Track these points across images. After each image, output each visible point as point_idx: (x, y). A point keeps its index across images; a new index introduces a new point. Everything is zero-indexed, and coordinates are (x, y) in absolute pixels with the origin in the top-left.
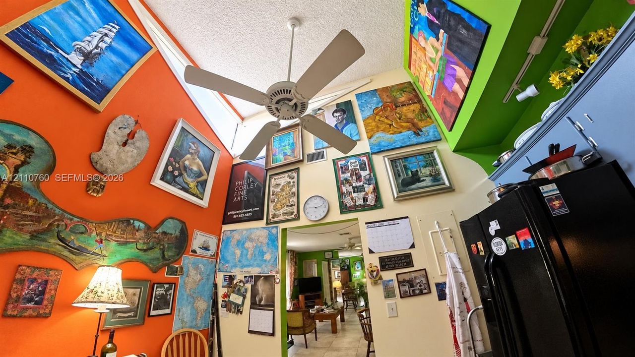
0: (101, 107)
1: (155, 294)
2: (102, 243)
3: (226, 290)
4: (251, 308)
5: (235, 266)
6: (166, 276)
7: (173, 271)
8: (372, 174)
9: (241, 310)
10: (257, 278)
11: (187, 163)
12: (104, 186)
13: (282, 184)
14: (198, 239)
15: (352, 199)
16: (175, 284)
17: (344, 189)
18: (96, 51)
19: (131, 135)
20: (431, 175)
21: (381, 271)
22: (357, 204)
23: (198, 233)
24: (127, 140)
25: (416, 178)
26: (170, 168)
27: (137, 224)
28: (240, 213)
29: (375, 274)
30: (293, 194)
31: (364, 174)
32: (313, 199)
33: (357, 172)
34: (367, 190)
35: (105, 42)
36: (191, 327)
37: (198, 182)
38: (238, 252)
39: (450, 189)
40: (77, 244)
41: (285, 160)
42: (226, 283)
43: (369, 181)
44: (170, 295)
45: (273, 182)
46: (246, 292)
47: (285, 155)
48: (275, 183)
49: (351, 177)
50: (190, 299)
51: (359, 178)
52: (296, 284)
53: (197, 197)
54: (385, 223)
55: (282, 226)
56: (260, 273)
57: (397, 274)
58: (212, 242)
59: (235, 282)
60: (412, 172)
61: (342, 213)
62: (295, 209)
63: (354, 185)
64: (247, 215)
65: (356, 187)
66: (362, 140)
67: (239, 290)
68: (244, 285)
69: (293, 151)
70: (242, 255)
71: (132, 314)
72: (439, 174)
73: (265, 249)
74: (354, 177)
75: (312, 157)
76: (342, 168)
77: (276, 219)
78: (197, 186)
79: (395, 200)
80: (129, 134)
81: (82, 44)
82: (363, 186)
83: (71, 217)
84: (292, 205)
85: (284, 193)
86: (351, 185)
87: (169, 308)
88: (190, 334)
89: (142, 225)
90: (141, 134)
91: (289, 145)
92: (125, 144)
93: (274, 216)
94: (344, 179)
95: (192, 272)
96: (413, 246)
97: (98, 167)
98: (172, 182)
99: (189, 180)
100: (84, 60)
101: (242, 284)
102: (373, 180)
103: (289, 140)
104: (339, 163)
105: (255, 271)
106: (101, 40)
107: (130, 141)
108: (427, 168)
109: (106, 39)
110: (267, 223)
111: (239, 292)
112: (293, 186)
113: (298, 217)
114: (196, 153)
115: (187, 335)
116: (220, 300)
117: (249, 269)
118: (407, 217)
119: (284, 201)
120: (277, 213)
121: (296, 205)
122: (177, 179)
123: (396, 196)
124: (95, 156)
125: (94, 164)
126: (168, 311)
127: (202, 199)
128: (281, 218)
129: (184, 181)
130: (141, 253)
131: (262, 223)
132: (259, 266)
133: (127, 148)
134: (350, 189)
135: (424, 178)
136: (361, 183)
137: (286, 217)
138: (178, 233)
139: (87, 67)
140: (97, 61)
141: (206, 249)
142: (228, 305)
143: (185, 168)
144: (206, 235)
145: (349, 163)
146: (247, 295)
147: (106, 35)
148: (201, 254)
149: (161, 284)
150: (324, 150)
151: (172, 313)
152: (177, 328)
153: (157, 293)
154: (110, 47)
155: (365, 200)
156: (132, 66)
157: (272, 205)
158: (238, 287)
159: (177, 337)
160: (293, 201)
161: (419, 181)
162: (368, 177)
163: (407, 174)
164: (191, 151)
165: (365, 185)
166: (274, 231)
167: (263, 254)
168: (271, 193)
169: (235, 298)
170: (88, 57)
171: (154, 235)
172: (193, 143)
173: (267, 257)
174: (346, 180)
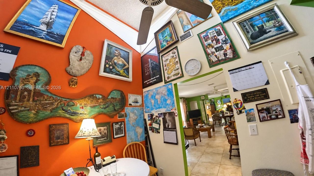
0: (63, 45)
1: (115, 128)
2: (83, 108)
3: (150, 122)
4: (164, 130)
5: (152, 109)
6: (118, 119)
7: (122, 116)
8: (227, 37)
9: (159, 131)
10: (165, 114)
11: (115, 61)
12: (77, 82)
13: (169, 59)
14: (131, 98)
15: (216, 56)
16: (124, 122)
17: (209, 51)
18: (51, 20)
19: (83, 54)
20: (275, 26)
21: (244, 103)
22: (220, 59)
23: (131, 95)
24: (81, 57)
25: (262, 31)
26: (107, 66)
27: (97, 96)
28: (150, 81)
29: (239, 105)
30: (177, 62)
31: (220, 38)
32: (189, 62)
33: (216, 37)
34: (225, 48)
35: (54, 15)
36: (135, 141)
37: (124, 70)
38: (153, 101)
39: (295, 34)
40: (72, 111)
41: (168, 44)
42: (149, 119)
43: (225, 42)
44: (122, 127)
45: (164, 59)
46: (160, 122)
47: (167, 41)
48: (165, 59)
49: (212, 42)
50: (133, 128)
51: (218, 41)
52: (187, 114)
53: (126, 77)
54: (243, 69)
55: (174, 82)
56: (166, 111)
57: (257, 105)
58: (139, 98)
59: (154, 117)
60: (258, 27)
61: (210, 67)
62: (180, 70)
63: (215, 47)
64: (154, 81)
65: (217, 47)
66: (214, 16)
67: (156, 121)
68: (159, 119)
69: (171, 37)
70: (155, 103)
71: (105, 138)
72: (282, 24)
73: (166, 97)
74: (214, 42)
75: (184, 38)
76: (204, 38)
77: (170, 79)
78: (124, 72)
79: (248, 51)
80: (81, 55)
81: (44, 20)
82: (222, 46)
83: (66, 99)
84: (177, 69)
85: (171, 63)
86: (213, 47)
87: (123, 134)
88: (136, 144)
89: (100, 96)
90: (87, 53)
91: (168, 35)
92: (81, 59)
93: (168, 78)
94: (208, 45)
95: (132, 115)
96: (268, 83)
97: (71, 74)
98: (111, 72)
99: (119, 69)
100: (47, 27)
101: (157, 118)
102: (228, 40)
103: (167, 32)
104: (202, 35)
105: (163, 110)
106: (52, 15)
107: (83, 57)
108: (270, 22)
109: (54, 13)
110: (165, 83)
111: (156, 122)
112: (176, 58)
113: (182, 76)
114: (119, 55)
115: (134, 144)
116: (148, 127)
117: (160, 109)
118: (261, 62)
119: (172, 68)
120: (170, 75)
121: (180, 68)
122: (113, 70)
123: (248, 48)
124: (68, 69)
125: (69, 73)
126: (123, 135)
127: (128, 78)
128: (173, 78)
129: (117, 71)
130: (103, 110)
131: (162, 84)
132: (165, 107)
133: (82, 61)
134: (213, 50)
135: (270, 30)
136: (220, 44)
137: (175, 77)
138: (119, 97)
139: (50, 29)
140: (53, 25)
141: (137, 102)
142: (152, 129)
143: (115, 63)
144: (135, 95)
145: (208, 34)
146: (161, 123)
147: (53, 11)
148: (134, 105)
149: (117, 123)
150: (190, 31)
151: (125, 135)
152: (129, 142)
153: (116, 127)
154: (57, 16)
155: (225, 55)
156: (72, 21)
157: (166, 72)
158: (156, 120)
159: (130, 146)
160: (178, 66)
161: (265, 32)
162: (224, 39)
163: (255, 30)
164: (117, 54)
165: (223, 45)
166: (170, 87)
167: (165, 100)
168: (164, 66)
169: (155, 125)
170: (48, 25)
171: (108, 100)
172: (116, 50)
173: (169, 102)
174: (209, 45)
